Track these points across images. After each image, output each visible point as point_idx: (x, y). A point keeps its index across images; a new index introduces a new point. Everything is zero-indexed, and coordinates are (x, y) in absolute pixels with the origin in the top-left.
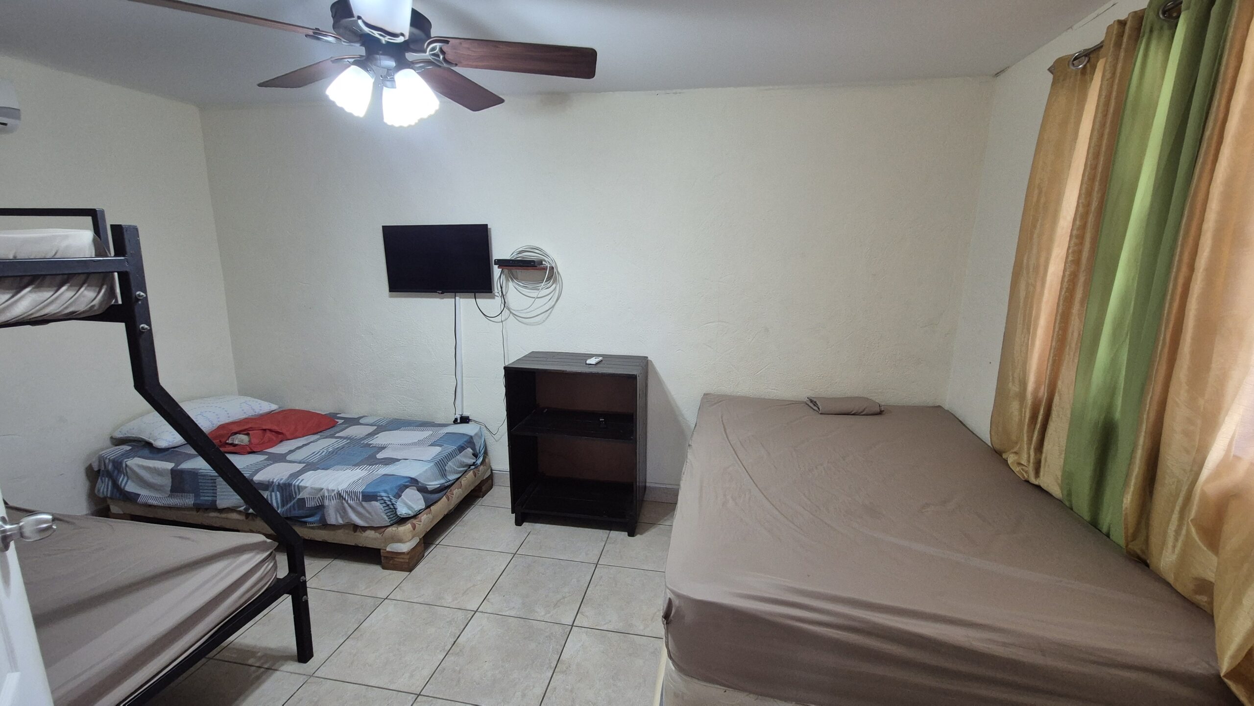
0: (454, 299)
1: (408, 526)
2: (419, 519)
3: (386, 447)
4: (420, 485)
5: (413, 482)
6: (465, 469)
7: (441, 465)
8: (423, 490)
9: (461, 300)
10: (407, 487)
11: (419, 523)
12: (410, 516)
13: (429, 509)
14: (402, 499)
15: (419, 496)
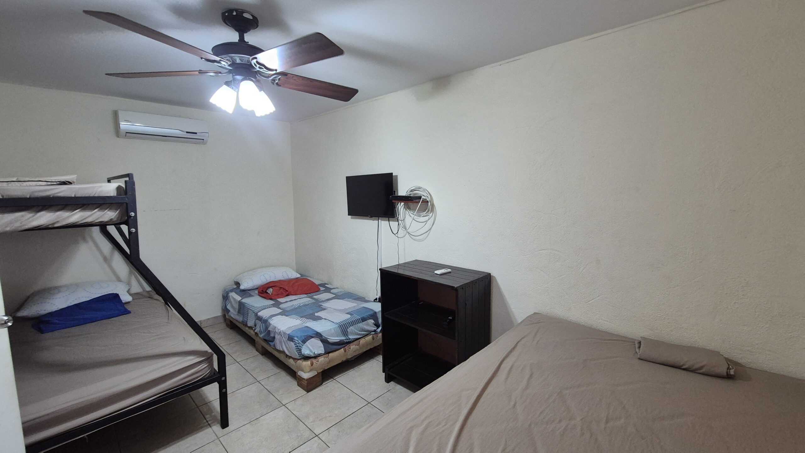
0: (378, 221)
1: (308, 363)
2: (317, 359)
3: (326, 309)
4: (323, 338)
5: (318, 335)
6: (368, 333)
7: (344, 328)
8: (325, 341)
9: (382, 222)
10: (312, 337)
11: (317, 362)
12: (311, 356)
13: (328, 355)
14: (307, 344)
15: (321, 344)
